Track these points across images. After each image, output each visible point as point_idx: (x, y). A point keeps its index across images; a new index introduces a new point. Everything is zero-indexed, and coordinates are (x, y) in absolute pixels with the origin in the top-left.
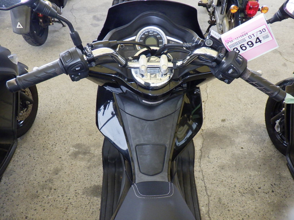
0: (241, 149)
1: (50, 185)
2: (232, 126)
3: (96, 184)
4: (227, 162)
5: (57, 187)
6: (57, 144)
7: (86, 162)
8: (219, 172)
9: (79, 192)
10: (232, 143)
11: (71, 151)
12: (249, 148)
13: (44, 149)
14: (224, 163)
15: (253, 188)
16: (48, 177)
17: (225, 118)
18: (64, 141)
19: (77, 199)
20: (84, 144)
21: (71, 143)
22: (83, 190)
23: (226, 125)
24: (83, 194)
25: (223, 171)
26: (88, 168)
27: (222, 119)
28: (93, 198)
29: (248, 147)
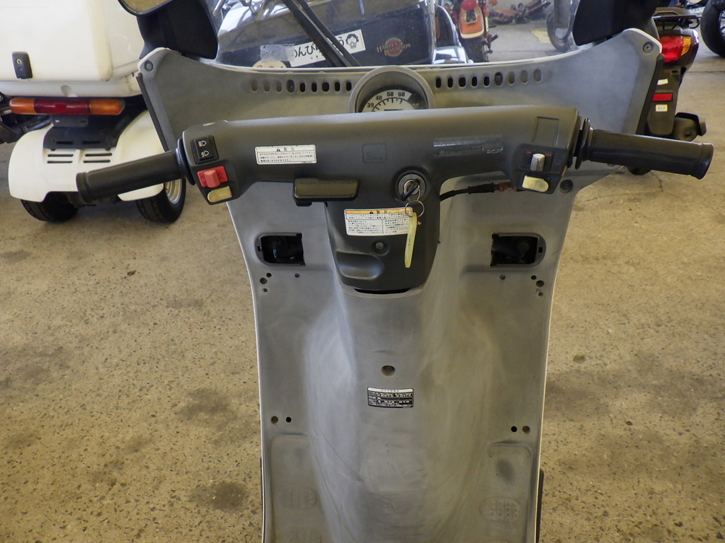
0: (626, 425)
1: (115, 474)
2: (603, 371)
3: (228, 480)
4: (584, 452)
5: (129, 480)
6: (152, 386)
7: (214, 430)
8: (561, 476)
9: (181, 497)
10: (601, 410)
11: (182, 404)
12: (648, 425)
13: (120, 396)
14: (575, 455)
15: (658, 523)
16: (114, 456)
17: (583, 353)
18: (169, 382)
19: (171, 511)
20: (217, 390)
21: (185, 387)
22: (191, 491)
23: (585, 368)
24: (190, 501)
25: (570, 474)
26: (216, 442)
27: (575, 355)
28: (212, 512)
29: (647, 422)
